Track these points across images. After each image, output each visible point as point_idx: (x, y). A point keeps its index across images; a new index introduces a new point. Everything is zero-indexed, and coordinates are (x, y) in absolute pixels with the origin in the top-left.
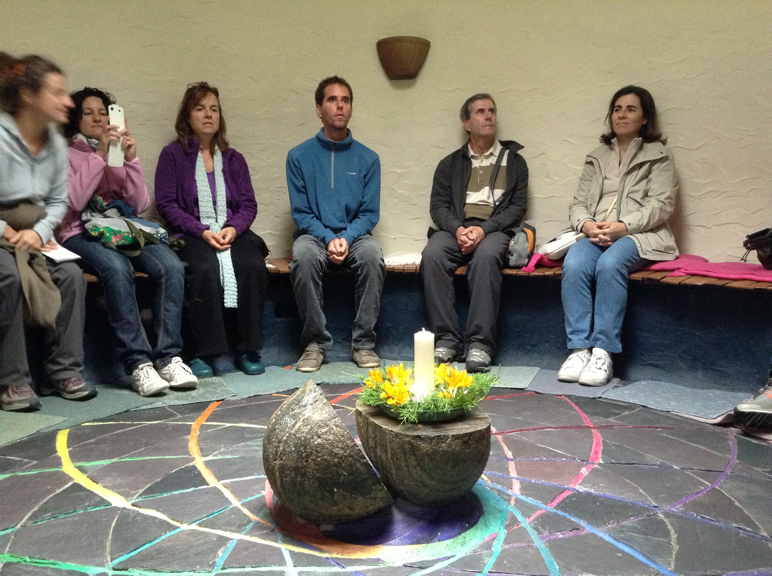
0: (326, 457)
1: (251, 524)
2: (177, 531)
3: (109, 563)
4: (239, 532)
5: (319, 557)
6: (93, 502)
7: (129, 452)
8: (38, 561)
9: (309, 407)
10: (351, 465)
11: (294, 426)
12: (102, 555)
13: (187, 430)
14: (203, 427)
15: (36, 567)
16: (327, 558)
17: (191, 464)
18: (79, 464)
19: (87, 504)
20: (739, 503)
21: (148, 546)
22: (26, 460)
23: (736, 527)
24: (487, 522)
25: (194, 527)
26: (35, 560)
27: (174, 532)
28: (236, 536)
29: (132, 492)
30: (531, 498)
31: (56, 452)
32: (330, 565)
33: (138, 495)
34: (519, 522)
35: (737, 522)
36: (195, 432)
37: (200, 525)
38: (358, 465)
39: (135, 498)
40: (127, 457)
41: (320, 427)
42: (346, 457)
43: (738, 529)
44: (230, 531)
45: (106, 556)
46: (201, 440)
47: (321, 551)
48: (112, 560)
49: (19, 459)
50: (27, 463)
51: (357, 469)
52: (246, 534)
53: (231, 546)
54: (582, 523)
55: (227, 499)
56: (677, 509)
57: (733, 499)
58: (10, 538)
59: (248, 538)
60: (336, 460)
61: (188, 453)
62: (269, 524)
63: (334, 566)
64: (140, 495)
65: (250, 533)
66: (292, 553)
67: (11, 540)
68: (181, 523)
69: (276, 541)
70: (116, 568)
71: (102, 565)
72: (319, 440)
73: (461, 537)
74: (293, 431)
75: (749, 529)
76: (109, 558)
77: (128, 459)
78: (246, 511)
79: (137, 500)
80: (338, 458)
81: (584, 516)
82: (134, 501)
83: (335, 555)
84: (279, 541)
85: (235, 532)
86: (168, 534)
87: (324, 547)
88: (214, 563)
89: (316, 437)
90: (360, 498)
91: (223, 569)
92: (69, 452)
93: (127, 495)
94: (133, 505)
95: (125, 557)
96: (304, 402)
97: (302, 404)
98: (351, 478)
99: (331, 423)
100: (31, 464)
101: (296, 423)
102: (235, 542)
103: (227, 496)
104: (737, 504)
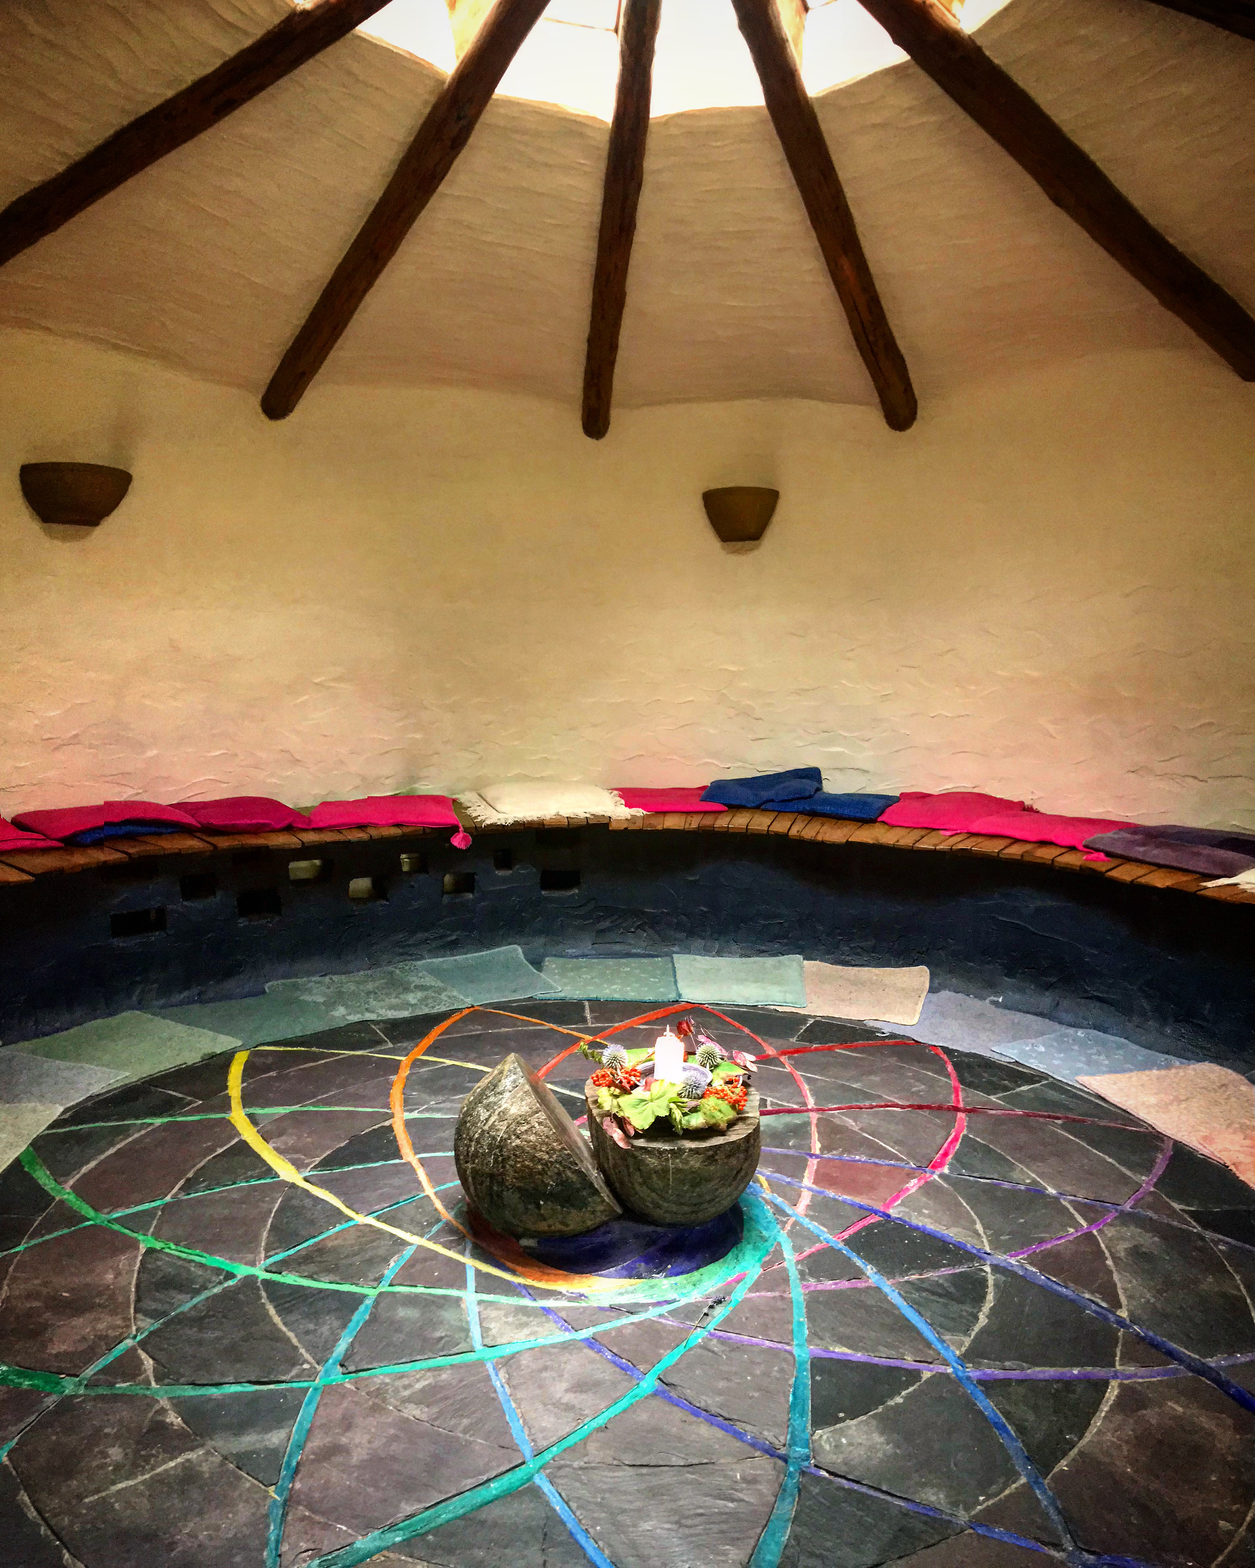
0: (527, 1163)
1: (440, 1225)
2: (351, 1223)
3: (262, 1262)
4: (422, 1236)
5: (509, 1282)
6: (257, 1171)
7: (314, 1097)
8: (183, 1249)
9: (507, 1095)
10: (559, 1174)
11: (487, 1120)
12: (255, 1251)
13: (395, 1067)
14: (416, 1064)
15: (179, 1258)
16: (520, 1284)
17: (387, 1123)
18: (252, 1110)
19: (249, 1173)
20: (1114, 1262)
21: (311, 1242)
22: (189, 1098)
23: (1088, 1299)
24: (740, 1255)
25: (370, 1220)
26: (179, 1248)
27: (346, 1226)
28: (416, 1240)
29: (306, 1161)
30: (816, 1224)
31: (226, 1088)
32: (519, 1295)
33: (312, 1166)
34: (784, 1259)
35: (1092, 1293)
36: (405, 1072)
37: (378, 1218)
38: (569, 1174)
39: (309, 1169)
40: (311, 1104)
41: (519, 1124)
42: (551, 1162)
43: (1089, 1302)
44: (411, 1232)
45: (259, 1252)
46: (408, 1084)
47: (514, 1272)
48: (267, 1257)
49: (180, 1095)
50: (189, 1103)
51: (568, 1178)
52: (429, 1239)
53: (408, 1252)
54: (870, 1270)
55: (420, 1183)
56: (1018, 1261)
57: (1107, 1254)
58: (156, 1214)
59: (431, 1245)
60: (540, 1167)
61: (387, 1106)
62: (461, 1227)
63: (524, 1297)
64: (315, 1167)
65: (434, 1239)
66: (478, 1272)
67: (158, 1217)
68: (357, 1213)
69: (462, 1253)
70: (269, 1269)
71: (253, 1264)
72: (518, 1142)
73: (696, 1274)
74: (486, 1128)
75: (1104, 1305)
76: (263, 1255)
77: (312, 1108)
78: (438, 1205)
79: (311, 1173)
80: (542, 1164)
81: (878, 1260)
82: (307, 1174)
83: (529, 1282)
84: (467, 1252)
85: (417, 1234)
86: (339, 1228)
87: (519, 1269)
88: (382, 1276)
89: (513, 1137)
90: (574, 1212)
91: (391, 1285)
92: (243, 1089)
93: (298, 1165)
94: (306, 1179)
95: (281, 1256)
96: (500, 1088)
97: (499, 1091)
98: (560, 1188)
99: (534, 1121)
100: (195, 1105)
101: (490, 1116)
102: (414, 1248)
103: (420, 1179)
104: (1109, 1262)
